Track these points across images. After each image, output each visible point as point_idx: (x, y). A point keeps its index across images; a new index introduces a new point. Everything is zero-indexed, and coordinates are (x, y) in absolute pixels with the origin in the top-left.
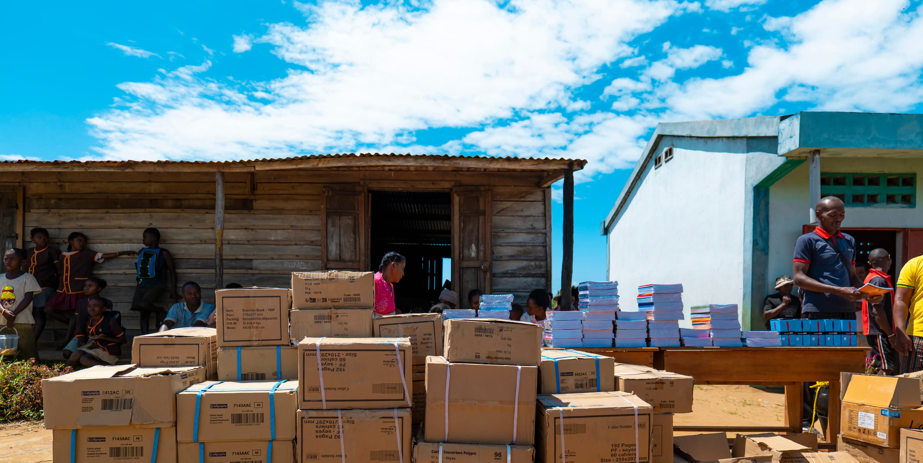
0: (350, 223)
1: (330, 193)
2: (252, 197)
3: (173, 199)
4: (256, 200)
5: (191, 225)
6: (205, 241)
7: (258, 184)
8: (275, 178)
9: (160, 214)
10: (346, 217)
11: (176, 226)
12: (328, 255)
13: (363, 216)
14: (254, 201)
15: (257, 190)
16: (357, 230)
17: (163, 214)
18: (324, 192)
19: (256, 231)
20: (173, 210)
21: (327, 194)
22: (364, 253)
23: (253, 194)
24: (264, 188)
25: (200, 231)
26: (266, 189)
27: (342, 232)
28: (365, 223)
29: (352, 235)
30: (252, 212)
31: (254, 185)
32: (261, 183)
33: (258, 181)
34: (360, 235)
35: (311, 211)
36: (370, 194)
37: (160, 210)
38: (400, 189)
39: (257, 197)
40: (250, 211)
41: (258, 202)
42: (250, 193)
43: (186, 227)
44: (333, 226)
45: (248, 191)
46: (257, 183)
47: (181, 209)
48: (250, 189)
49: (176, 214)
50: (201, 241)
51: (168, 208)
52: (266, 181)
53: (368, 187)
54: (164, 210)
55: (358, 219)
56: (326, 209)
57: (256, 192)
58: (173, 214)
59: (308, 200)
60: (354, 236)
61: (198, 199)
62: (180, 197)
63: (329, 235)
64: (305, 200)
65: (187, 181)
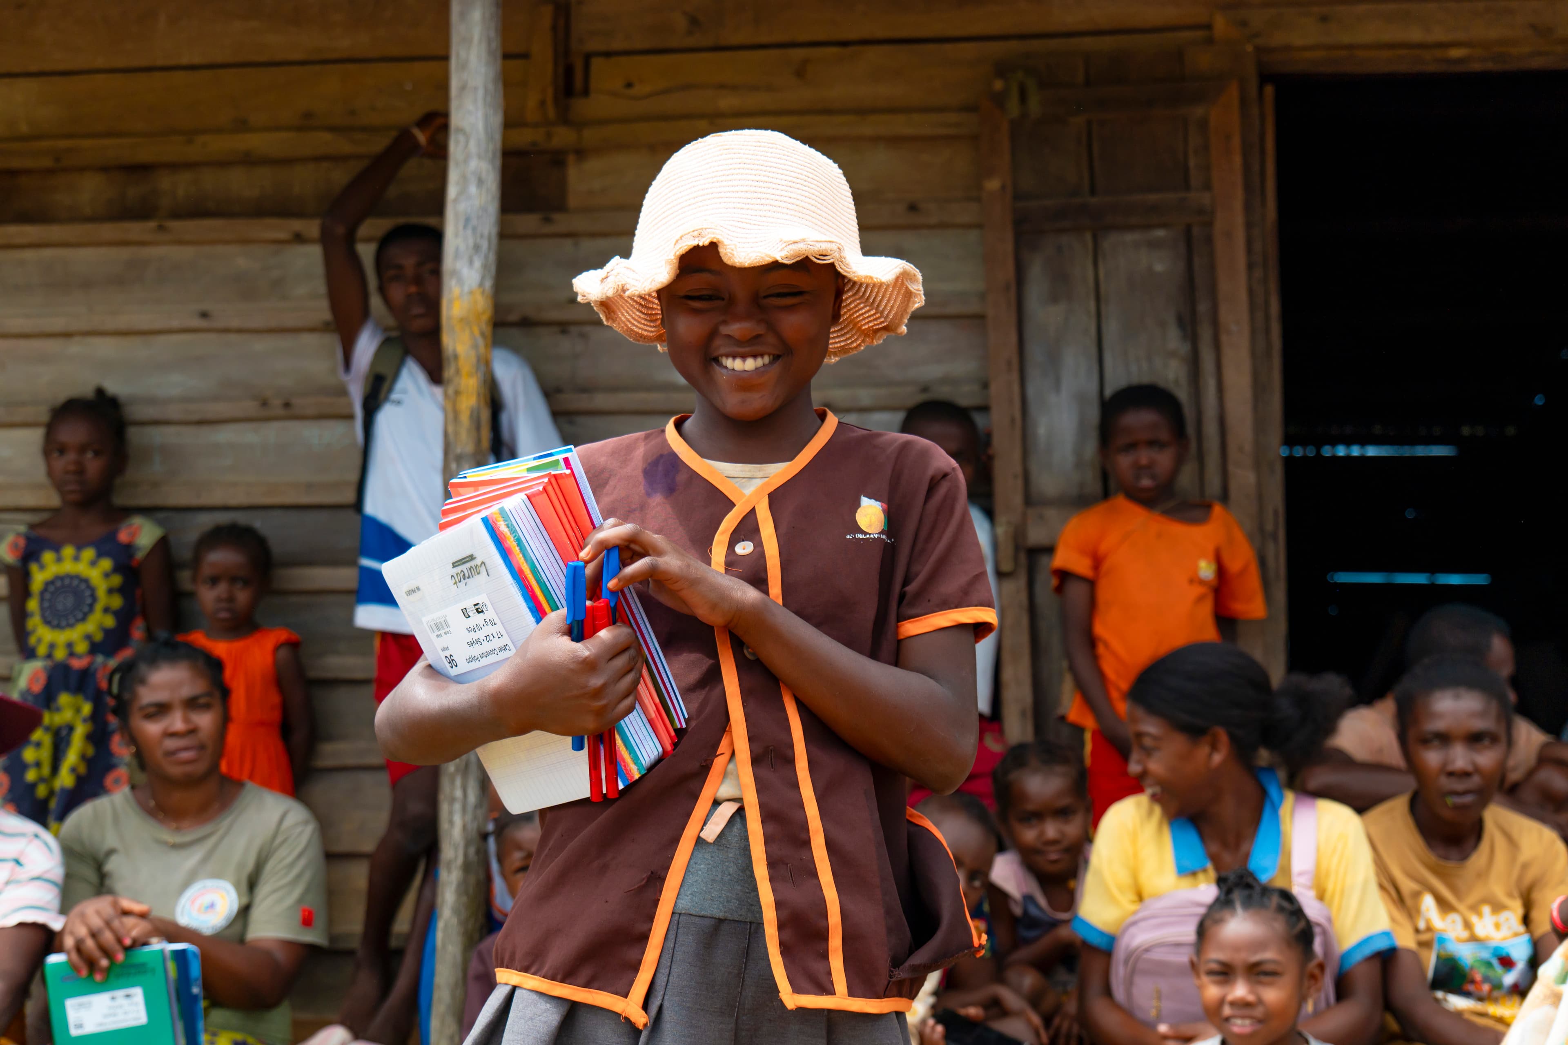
0: (1159, 268)
1: (1034, 105)
2: (563, 137)
3: (105, 169)
4: (581, 153)
5: (204, 315)
6: (287, 405)
7: (597, 63)
8: (694, 22)
9: (29, 255)
10: (1130, 237)
11: (123, 322)
12: (1034, 468)
13: (1239, 220)
14: (571, 159)
15: (586, 92)
16: (1203, 307)
17: (47, 253)
18: (999, 99)
19: (583, 336)
20: (108, 231)
21: (1014, 108)
22: (1248, 447)
23: (565, 118)
24: (629, 85)
25: (260, 345)
26: (637, 90)
27: (1112, 328)
28: (1250, 266)
29: (1174, 340)
30: (562, 222)
31: (569, 71)
32: (608, 54)
33: (593, 45)
34: (1224, 338)
35: (913, 208)
36: (1269, 90)
37: (31, 232)
38: (1456, 53)
39: (590, 135)
40: (547, 220)
41: (593, 164)
42: (551, 112)
43: (175, 324)
44: (1054, 298)
45: (543, 103)
46: (588, 58)
47: (152, 224)
48: (550, 92)
49: (125, 253)
50: (265, 404)
51: (75, 217)
52: (639, 45)
53: (1258, 49)
54: (55, 232)
55: (1209, 240)
56: (1018, 196)
57: (582, 107)
58: (103, 251)
59: (895, 141)
60: (1184, 348)
61: (249, 160)
62: (146, 154)
63: (1036, 353)
64: (875, 140)
65: (185, 60)
